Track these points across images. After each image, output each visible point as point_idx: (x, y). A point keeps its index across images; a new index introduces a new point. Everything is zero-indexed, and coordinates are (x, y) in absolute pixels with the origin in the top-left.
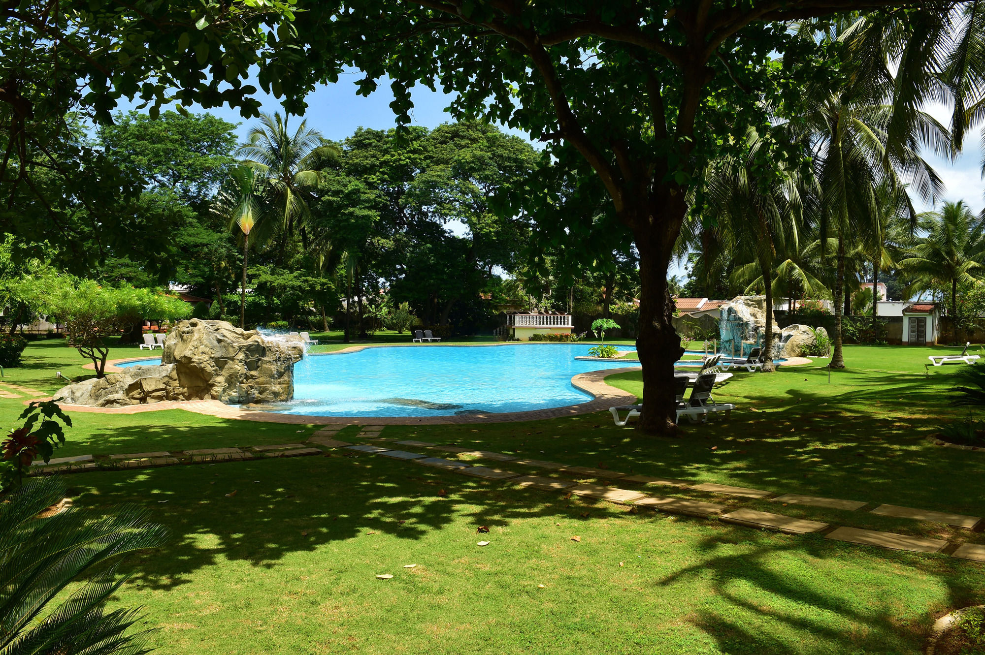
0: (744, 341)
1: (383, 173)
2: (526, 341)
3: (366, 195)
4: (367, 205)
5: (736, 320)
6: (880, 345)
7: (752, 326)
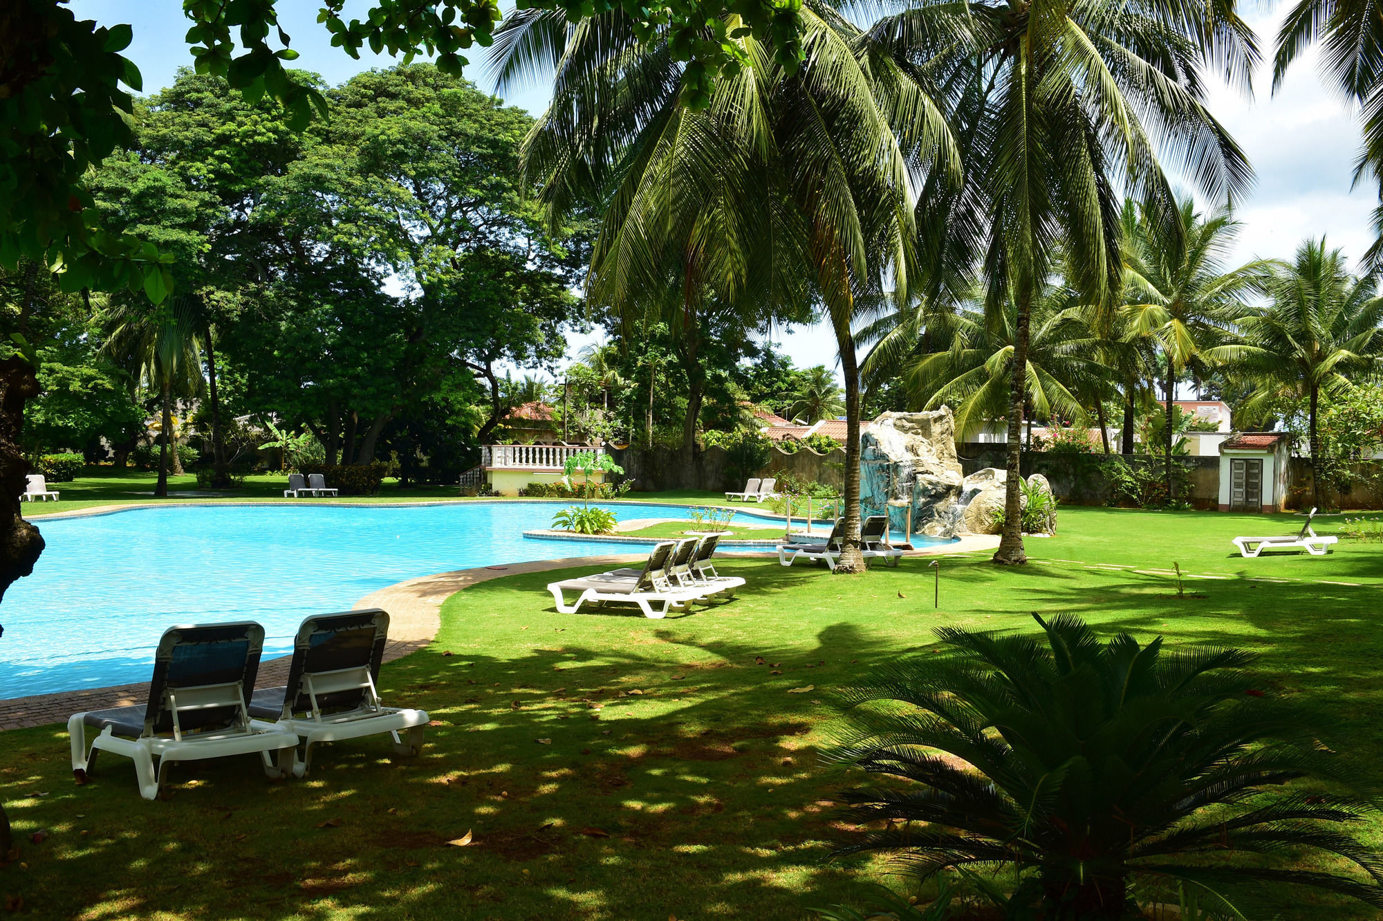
0: (892, 501)
1: (222, 159)
2: (513, 496)
3: (179, 201)
4: (180, 220)
5: (876, 458)
6: (1178, 510)
7: (905, 472)
